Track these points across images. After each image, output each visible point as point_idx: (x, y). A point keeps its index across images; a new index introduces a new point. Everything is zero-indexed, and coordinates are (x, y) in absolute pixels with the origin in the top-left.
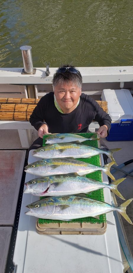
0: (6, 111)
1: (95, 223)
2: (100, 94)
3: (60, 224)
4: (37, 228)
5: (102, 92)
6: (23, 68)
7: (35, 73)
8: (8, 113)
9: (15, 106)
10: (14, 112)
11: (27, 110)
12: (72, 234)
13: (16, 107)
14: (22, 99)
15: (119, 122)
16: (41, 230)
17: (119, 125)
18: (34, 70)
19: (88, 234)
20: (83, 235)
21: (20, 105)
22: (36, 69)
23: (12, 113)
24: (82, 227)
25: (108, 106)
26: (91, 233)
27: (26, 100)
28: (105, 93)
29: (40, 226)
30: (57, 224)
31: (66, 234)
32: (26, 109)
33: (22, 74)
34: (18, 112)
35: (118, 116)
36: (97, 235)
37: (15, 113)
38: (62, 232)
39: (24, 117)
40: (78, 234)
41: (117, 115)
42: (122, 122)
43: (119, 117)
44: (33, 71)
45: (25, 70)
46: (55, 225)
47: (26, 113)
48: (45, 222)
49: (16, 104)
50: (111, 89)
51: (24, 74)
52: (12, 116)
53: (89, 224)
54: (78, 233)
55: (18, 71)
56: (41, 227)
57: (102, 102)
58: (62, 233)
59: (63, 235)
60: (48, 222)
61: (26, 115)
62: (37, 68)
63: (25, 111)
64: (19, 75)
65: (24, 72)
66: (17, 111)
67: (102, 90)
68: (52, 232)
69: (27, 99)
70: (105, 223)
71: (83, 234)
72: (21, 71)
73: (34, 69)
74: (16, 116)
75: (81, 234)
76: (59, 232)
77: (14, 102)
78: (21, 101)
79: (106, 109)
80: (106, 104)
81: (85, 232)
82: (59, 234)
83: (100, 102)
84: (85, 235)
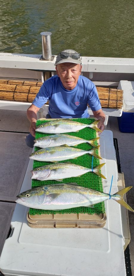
0: (20, 92)
1: (92, 214)
2: (117, 86)
3: (54, 215)
4: (28, 219)
5: (118, 84)
7: (53, 60)
8: (23, 94)
9: (30, 88)
10: (29, 93)
12: (67, 227)
14: (37, 83)
16: (32, 221)
19: (86, 227)
20: (80, 229)
21: (35, 88)
22: (54, 56)
23: (27, 95)
24: (78, 219)
25: (123, 94)
26: (88, 226)
27: (41, 84)
28: (121, 84)
29: (31, 218)
30: (50, 215)
31: (60, 227)
33: (40, 60)
34: (33, 93)
36: (96, 228)
37: (30, 95)
38: (56, 225)
44: (51, 58)
45: (44, 56)
46: (49, 216)
48: (36, 213)
49: (31, 86)
50: (128, 81)
51: (42, 60)
52: (26, 98)
53: (86, 214)
54: (74, 226)
55: (36, 58)
56: (33, 218)
57: (118, 91)
59: (57, 229)
60: (40, 214)
64: (37, 60)
65: (42, 58)
66: (32, 92)
67: (119, 81)
68: (45, 225)
70: (104, 214)
71: (80, 227)
72: (40, 58)
73: (52, 56)
74: (29, 97)
75: (78, 227)
76: (53, 225)
77: (30, 85)
78: (37, 84)
79: (121, 97)
80: (122, 92)
81: (82, 225)
82: (53, 227)
83: (115, 90)
84: (82, 228)
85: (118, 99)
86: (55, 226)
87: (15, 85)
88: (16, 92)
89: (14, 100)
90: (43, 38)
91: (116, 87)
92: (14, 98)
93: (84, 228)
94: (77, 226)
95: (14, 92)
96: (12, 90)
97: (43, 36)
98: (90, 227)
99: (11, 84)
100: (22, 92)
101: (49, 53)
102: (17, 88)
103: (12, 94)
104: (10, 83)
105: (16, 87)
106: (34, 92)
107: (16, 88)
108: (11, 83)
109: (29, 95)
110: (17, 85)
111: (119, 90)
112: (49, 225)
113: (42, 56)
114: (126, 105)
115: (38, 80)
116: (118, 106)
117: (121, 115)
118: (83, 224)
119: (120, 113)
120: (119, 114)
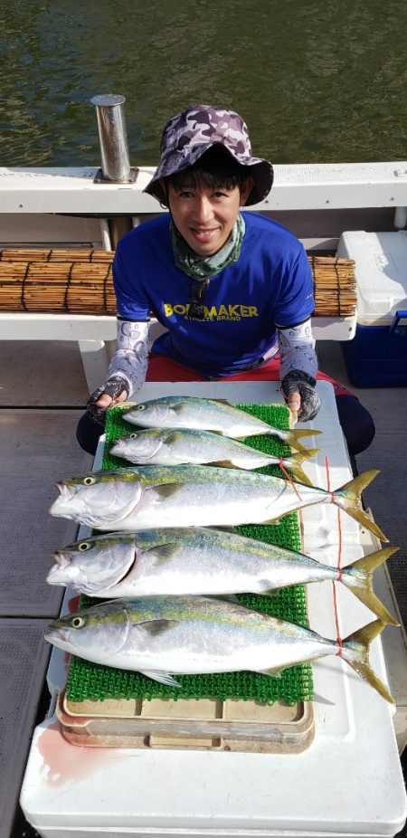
0: (43, 284)
1: (271, 702)
2: (333, 248)
3: (143, 702)
5: (338, 242)
6: (99, 168)
7: (135, 181)
8: (51, 289)
9: (71, 268)
10: (68, 284)
11: (105, 280)
12: (186, 747)
13: (74, 271)
14: (92, 253)
15: (390, 322)
16: (73, 722)
17: (391, 329)
18: (131, 172)
19: (248, 750)
20: (227, 753)
21: (86, 267)
22: (138, 170)
23: (62, 289)
24: (221, 717)
25: (356, 271)
26: (256, 744)
27: (104, 255)
28: (347, 243)
29: (71, 710)
31: (165, 747)
32: (103, 278)
33: (96, 182)
34: (81, 284)
35: (389, 304)
36: (281, 752)
37: (72, 290)
38: (152, 737)
39: (98, 300)
40: (208, 748)
41: (386, 301)
42: (398, 320)
43: (392, 305)
44: (130, 175)
45: (106, 171)
46: (127, 707)
47: (104, 290)
48: (89, 694)
49: (74, 263)
50: (367, 231)
51: (101, 183)
52: (61, 299)
54: (209, 743)
55: (85, 176)
56: (76, 713)
58: (153, 740)
59: (156, 751)
60: (102, 697)
61: (105, 295)
62: (140, 168)
63: (102, 282)
64: (88, 184)
65: (101, 178)
66: (77, 281)
67: (339, 235)
68: (117, 737)
69: (108, 253)
70: (305, 703)
71: (228, 749)
72: (94, 176)
73: (132, 169)
74: (72, 297)
75: (222, 746)
76: (143, 738)
77: (69, 260)
78: (91, 257)
79: (349, 279)
80: (350, 265)
81: (236, 741)
82: (143, 745)
83: (331, 260)
84: (235, 751)
85: (342, 287)
86: (147, 743)
87: (26, 264)
88: (30, 284)
89: (23, 307)
90: (101, 114)
91: (331, 252)
92: (23, 304)
93: (241, 751)
94: (219, 745)
95: (24, 284)
96: (15, 280)
97: (100, 107)
98: (261, 750)
99: (11, 262)
100: (49, 284)
101: (122, 161)
102: (32, 272)
103: (17, 290)
104: (7, 259)
105: (28, 269)
106: (84, 281)
107: (27, 273)
108: (13, 259)
109: (69, 291)
110: (30, 263)
111: (340, 261)
112: (129, 738)
113: (101, 171)
114: (366, 303)
115: (92, 246)
116: (342, 308)
117: (352, 335)
118: (240, 738)
119: (351, 329)
120: (346, 331)
